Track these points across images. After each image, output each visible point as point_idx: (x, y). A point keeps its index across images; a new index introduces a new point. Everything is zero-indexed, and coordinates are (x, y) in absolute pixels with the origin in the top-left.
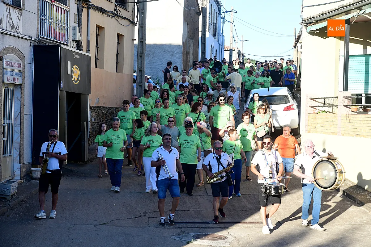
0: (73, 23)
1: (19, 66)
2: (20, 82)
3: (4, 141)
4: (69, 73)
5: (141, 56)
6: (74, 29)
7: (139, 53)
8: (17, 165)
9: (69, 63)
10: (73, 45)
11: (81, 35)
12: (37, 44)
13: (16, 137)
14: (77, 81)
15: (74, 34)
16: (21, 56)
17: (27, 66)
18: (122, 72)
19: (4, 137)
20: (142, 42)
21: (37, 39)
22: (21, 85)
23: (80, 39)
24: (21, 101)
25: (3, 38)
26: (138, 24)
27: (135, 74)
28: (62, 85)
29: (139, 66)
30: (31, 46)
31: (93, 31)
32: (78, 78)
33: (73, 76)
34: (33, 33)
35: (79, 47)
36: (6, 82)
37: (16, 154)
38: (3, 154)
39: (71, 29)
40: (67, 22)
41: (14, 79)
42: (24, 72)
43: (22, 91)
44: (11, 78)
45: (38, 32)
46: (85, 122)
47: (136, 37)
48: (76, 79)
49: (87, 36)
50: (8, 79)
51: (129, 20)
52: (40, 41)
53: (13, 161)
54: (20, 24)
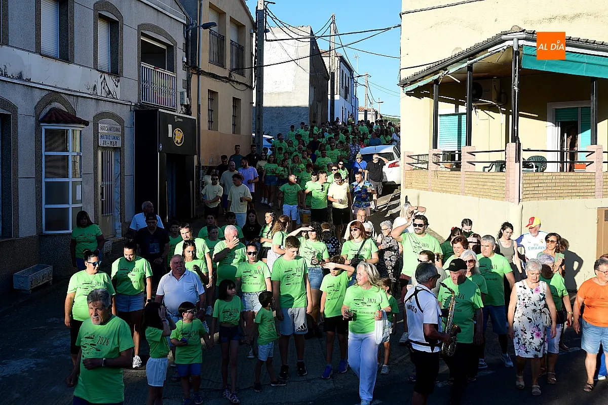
0: (180, 88)
1: (117, 130)
2: (119, 145)
3: (102, 202)
4: (170, 135)
5: (259, 119)
6: (182, 93)
7: (257, 115)
8: (118, 224)
9: (170, 126)
10: (182, 109)
11: (190, 100)
12: (138, 109)
13: (116, 197)
14: (180, 143)
15: (182, 99)
16: (120, 121)
17: (127, 131)
18: (239, 133)
19: (102, 198)
20: (259, 105)
21: (139, 104)
22: (120, 148)
23: (189, 103)
24: (122, 163)
25: (97, 103)
26: (255, 89)
27: (254, 135)
28: (161, 147)
29: (257, 127)
30: (131, 111)
31: (204, 96)
32: (181, 140)
33: (175, 138)
34: (134, 99)
35: (188, 112)
36: (102, 145)
37: (117, 214)
38: (102, 213)
39: (179, 94)
40: (174, 88)
41: (111, 142)
42: (123, 135)
43: (122, 154)
44: (108, 141)
45: (139, 98)
46: (191, 182)
47: (254, 101)
48: (179, 141)
49: (198, 100)
50: (105, 142)
51: (246, 85)
52: (141, 106)
53: (114, 220)
54: (118, 90)
